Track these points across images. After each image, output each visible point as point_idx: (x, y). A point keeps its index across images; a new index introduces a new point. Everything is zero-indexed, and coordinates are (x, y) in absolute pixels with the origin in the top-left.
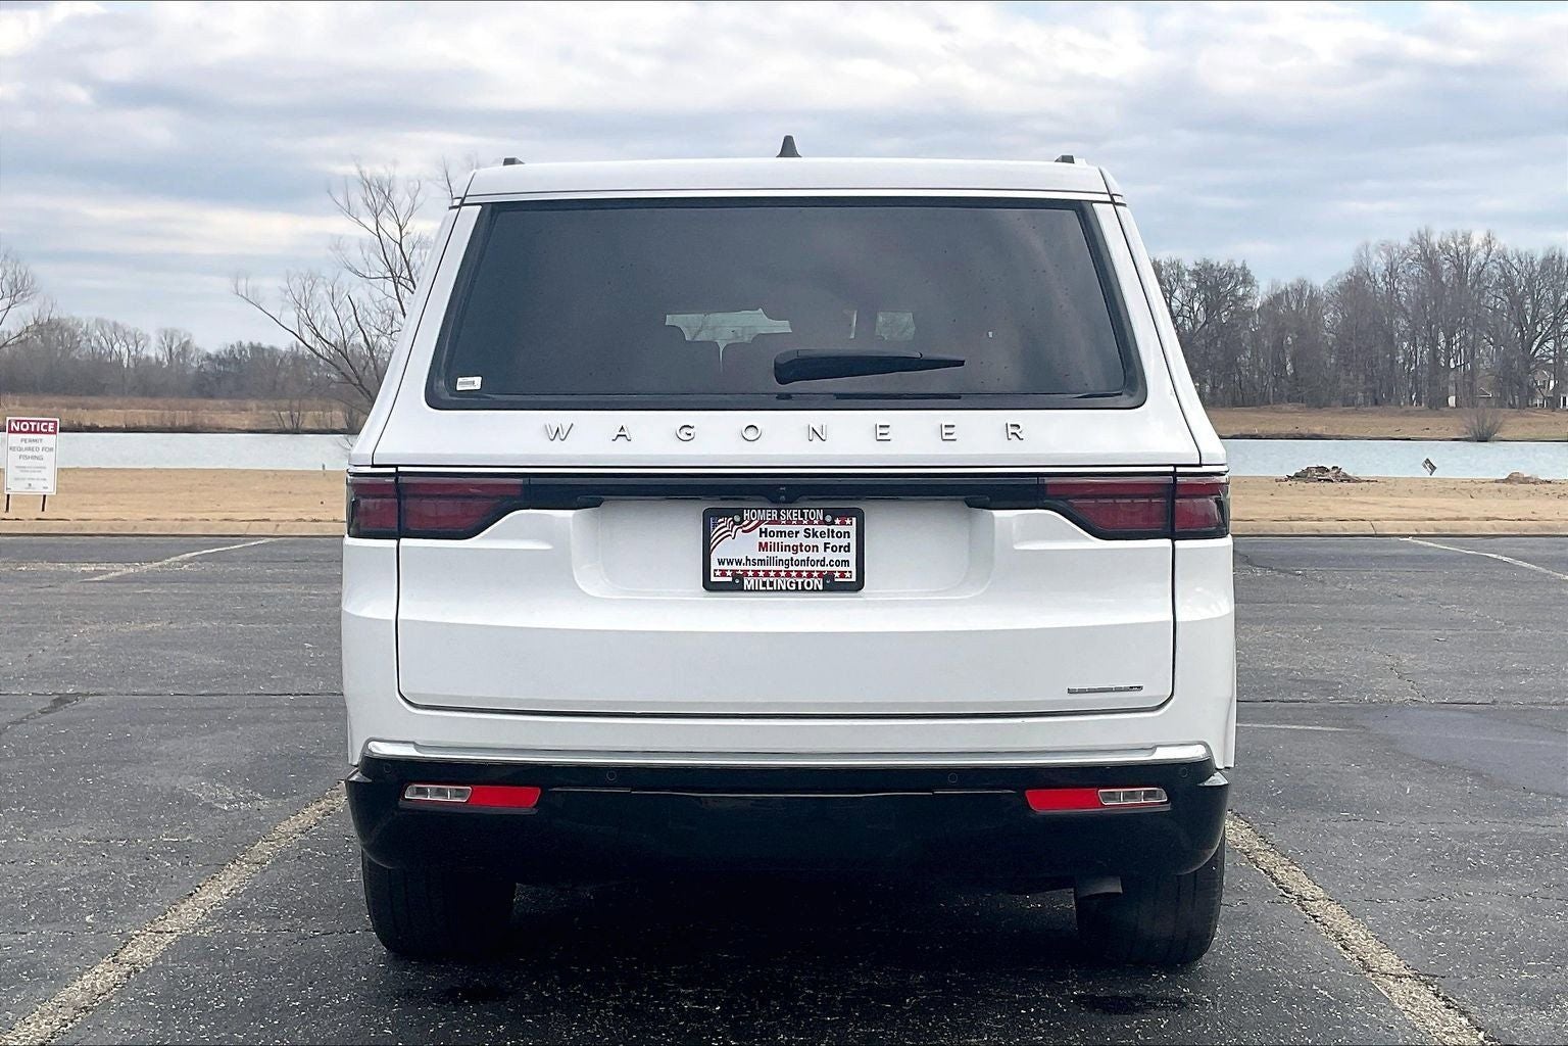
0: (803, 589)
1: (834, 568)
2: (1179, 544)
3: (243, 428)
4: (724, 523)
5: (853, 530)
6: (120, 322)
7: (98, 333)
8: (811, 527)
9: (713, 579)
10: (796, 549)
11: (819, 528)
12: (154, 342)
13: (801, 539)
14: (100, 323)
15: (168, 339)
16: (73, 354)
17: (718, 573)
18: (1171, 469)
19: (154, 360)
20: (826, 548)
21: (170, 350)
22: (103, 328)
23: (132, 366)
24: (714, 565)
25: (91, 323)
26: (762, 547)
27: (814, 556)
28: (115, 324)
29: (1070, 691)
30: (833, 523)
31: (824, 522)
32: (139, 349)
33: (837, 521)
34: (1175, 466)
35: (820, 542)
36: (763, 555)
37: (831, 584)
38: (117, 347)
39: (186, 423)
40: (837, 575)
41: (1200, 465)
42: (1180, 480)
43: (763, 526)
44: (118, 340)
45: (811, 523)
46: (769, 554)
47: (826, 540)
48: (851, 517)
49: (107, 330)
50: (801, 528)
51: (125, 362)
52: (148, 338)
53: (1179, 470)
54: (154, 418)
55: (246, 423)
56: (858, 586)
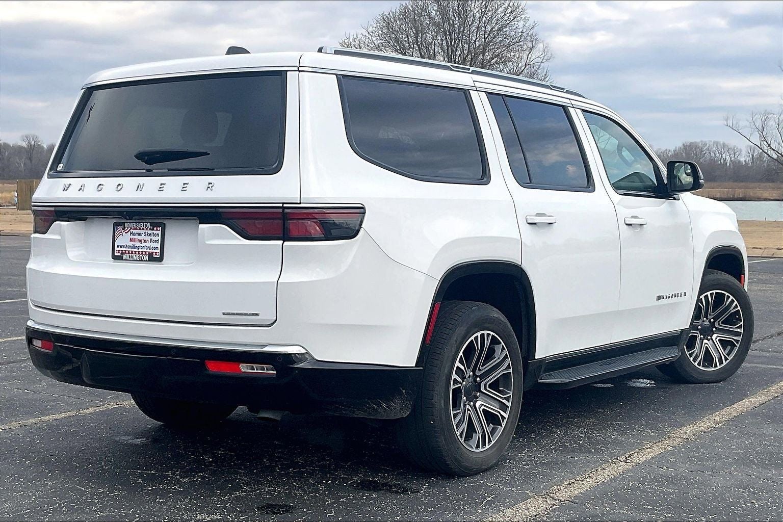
0: (142, 260)
1: (153, 251)
2: (286, 243)
3: (772, 198)
4: (120, 228)
5: (160, 233)
6: (726, 143)
7: (714, 149)
8: (146, 231)
9: (116, 254)
10: (141, 241)
11: (150, 232)
12: (744, 153)
13: (143, 237)
14: (716, 143)
15: (752, 151)
16: (701, 160)
17: (117, 251)
18: (281, 205)
19: (744, 163)
20: (151, 241)
21: (753, 156)
22: (717, 146)
23: (732, 167)
24: (116, 248)
25: (712, 143)
26: (131, 240)
27: (147, 245)
28: (724, 144)
29: (224, 314)
30: (153, 230)
31: (150, 229)
32: (736, 156)
33: (155, 229)
34: (283, 203)
35: (149, 238)
36: (131, 244)
37: (152, 259)
38: (724, 156)
39: (741, 196)
40: (154, 254)
41: (300, 203)
42: (286, 211)
43: (131, 230)
44: (725, 152)
45: (147, 229)
46: (134, 243)
47: (151, 237)
48: (159, 227)
49: (719, 147)
50: (143, 232)
51: (728, 164)
52: (741, 150)
53: (285, 205)
54: (724, 193)
55: (775, 196)
56: (160, 259)
